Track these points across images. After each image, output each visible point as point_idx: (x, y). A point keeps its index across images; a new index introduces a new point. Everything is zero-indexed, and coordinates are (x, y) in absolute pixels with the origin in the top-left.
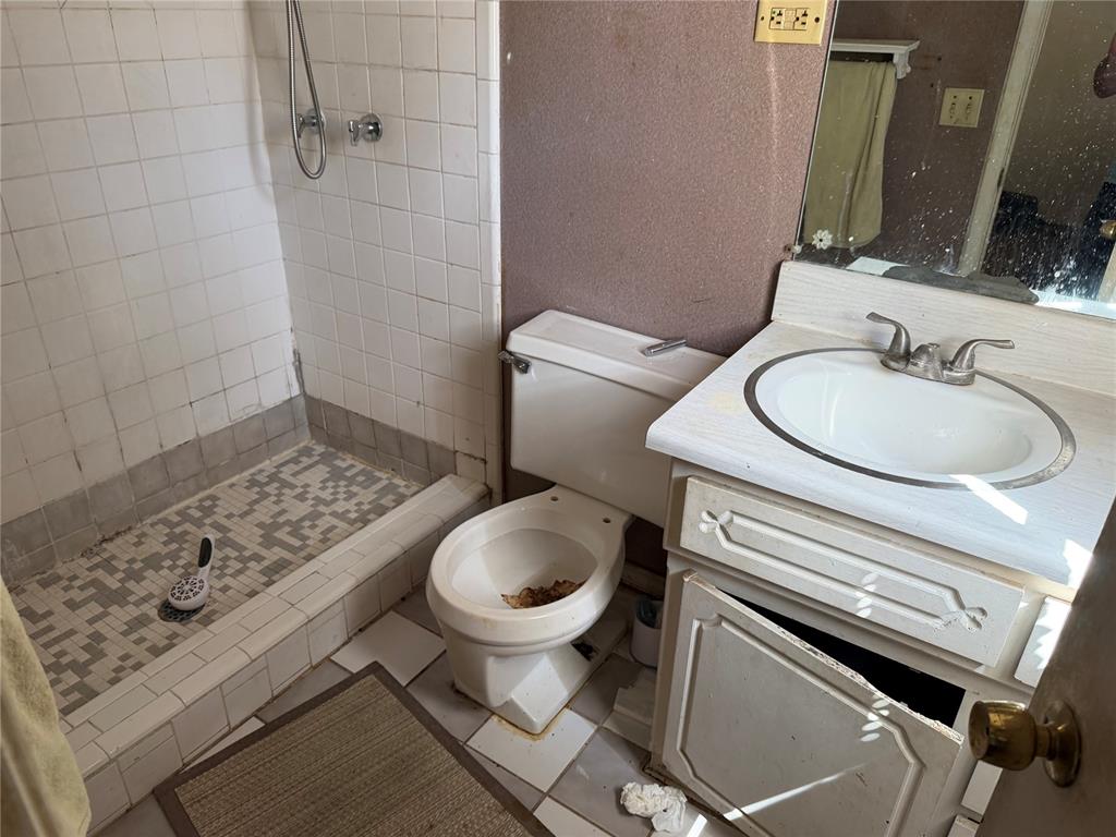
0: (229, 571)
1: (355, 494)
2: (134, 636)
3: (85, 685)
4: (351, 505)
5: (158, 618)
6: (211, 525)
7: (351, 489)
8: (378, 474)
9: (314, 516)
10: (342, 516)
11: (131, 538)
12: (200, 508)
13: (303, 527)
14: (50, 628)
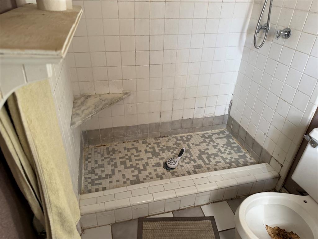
0: (185, 161)
1: (232, 154)
2: (155, 168)
3: (138, 176)
4: (229, 157)
5: (162, 166)
6: (187, 144)
7: (231, 151)
8: (242, 149)
9: (216, 155)
10: (224, 159)
11: (166, 139)
12: (187, 138)
13: (211, 157)
14: (139, 156)
